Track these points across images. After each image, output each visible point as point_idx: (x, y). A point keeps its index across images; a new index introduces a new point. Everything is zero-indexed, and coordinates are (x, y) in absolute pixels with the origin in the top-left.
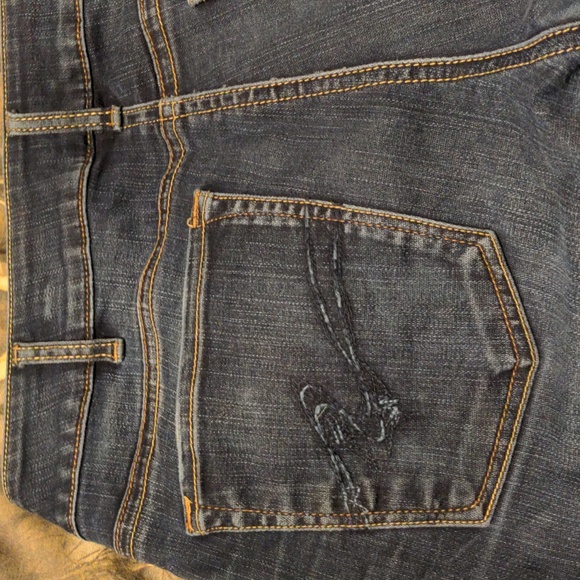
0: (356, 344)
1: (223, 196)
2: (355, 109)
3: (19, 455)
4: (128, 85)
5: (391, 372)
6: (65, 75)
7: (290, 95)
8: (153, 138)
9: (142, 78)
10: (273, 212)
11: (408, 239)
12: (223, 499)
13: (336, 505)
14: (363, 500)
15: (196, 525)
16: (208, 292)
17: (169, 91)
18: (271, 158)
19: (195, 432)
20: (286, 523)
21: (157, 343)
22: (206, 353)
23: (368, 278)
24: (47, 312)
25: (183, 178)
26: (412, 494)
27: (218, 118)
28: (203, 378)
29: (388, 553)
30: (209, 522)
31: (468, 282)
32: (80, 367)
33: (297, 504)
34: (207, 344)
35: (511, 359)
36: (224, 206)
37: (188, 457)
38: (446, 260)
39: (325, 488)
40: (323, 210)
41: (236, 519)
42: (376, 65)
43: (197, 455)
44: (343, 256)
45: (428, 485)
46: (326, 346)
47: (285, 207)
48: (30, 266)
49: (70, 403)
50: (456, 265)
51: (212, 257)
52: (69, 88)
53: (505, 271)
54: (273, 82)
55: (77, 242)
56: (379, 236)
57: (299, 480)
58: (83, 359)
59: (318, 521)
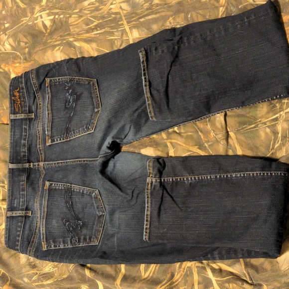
0: (74, 211)
1: (51, 182)
2: (75, 167)
3: (8, 235)
4: (34, 159)
5: (80, 216)
6: (22, 156)
7: (60, 164)
8: (38, 170)
9: (37, 158)
10: (60, 186)
11: (83, 191)
12: (50, 242)
13: (71, 242)
14: (76, 241)
15: (45, 248)
16: (48, 202)
17: (42, 161)
18: (60, 175)
19: (44, 229)
20: (62, 246)
21: (39, 212)
22: (47, 213)
23: (76, 199)
24: (15, 205)
25: (44, 178)
26: (85, 239)
27: (50, 167)
28: (46, 218)
29: (80, 250)
30: (47, 247)
31: (93, 199)
32: (22, 216)
33: (64, 243)
34: (47, 212)
35: (101, 213)
36: (51, 184)
37: (43, 234)
38: (90, 195)
39: (69, 239)
40: (68, 186)
41: (52, 246)
42: (77, 160)
43: (45, 233)
44: (71, 195)
45: (88, 237)
46: (68, 211)
47: (62, 185)
48: (12, 195)
49: (19, 224)
50: (91, 196)
51: (49, 195)
52: (22, 159)
53: (100, 197)
54: (60, 161)
55: (23, 190)
56: (78, 191)
57: (64, 237)
58: (23, 215)
59: (68, 246)
